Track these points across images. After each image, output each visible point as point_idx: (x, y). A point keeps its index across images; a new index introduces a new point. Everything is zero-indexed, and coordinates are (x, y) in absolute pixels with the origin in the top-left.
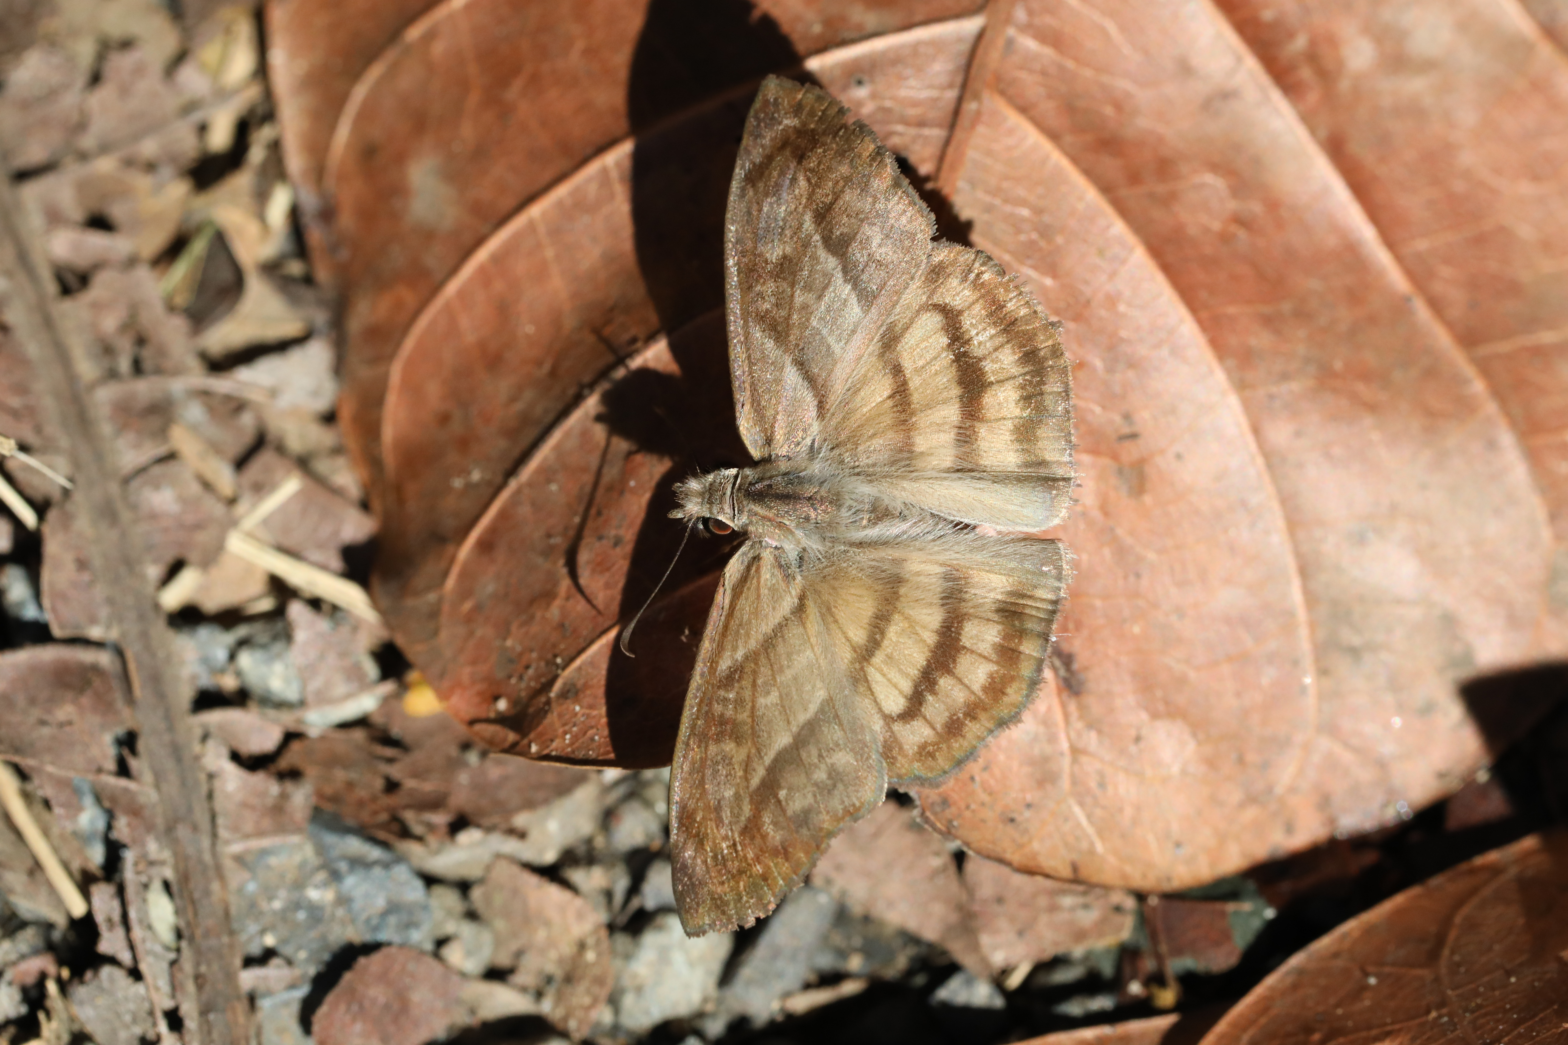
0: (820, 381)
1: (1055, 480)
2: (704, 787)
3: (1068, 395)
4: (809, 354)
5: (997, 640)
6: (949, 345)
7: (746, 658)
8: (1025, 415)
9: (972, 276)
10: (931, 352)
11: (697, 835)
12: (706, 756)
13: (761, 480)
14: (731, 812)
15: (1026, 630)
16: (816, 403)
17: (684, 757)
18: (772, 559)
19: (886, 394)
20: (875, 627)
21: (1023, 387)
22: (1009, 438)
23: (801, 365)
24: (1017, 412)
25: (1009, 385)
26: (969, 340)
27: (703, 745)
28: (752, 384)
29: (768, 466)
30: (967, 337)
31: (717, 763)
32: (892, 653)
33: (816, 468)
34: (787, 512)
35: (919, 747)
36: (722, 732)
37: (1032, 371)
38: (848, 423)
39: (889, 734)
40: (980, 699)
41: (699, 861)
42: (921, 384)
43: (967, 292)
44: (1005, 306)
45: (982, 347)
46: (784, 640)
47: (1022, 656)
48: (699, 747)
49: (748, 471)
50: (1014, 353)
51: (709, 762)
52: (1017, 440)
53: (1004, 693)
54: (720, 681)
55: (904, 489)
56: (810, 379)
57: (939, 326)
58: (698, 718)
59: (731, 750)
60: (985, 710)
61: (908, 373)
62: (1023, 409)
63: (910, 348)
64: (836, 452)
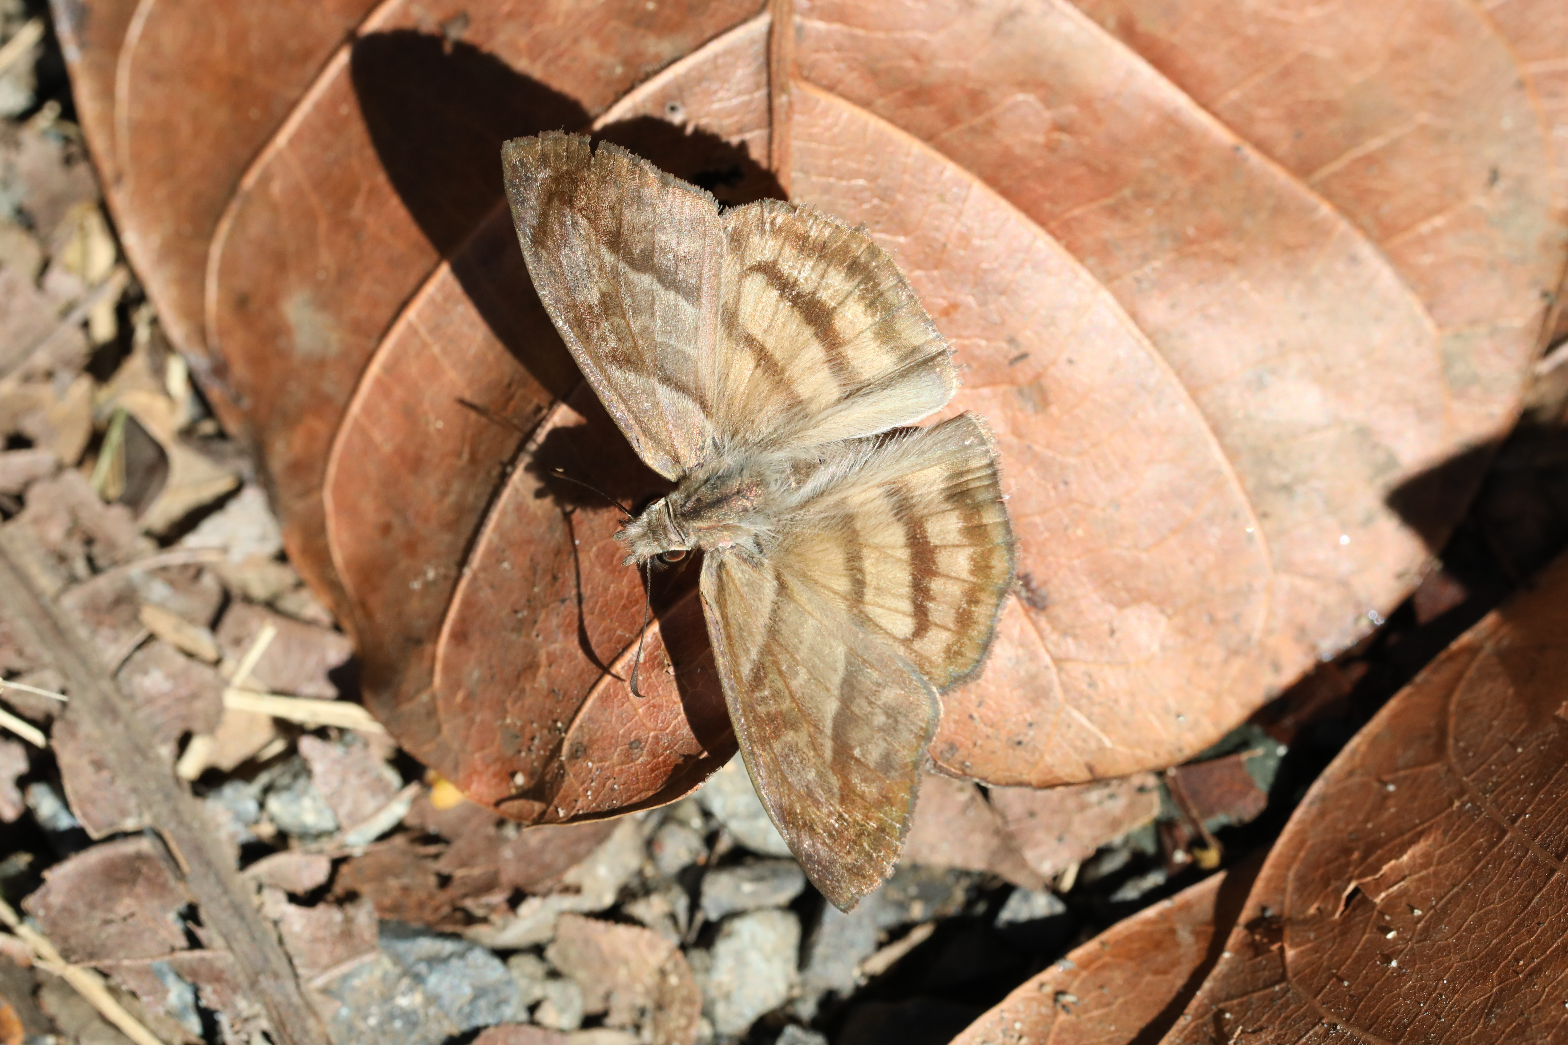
0: (692, 385)
1: (933, 359)
2: (789, 783)
3: (904, 283)
4: (669, 367)
5: (960, 525)
6: (781, 295)
7: (761, 654)
8: (877, 320)
9: (768, 227)
10: (769, 310)
11: (805, 824)
12: (775, 755)
13: (688, 497)
14: (823, 790)
15: (979, 503)
16: (698, 406)
17: (756, 765)
18: (734, 558)
19: (752, 365)
20: (852, 570)
21: (862, 298)
22: (875, 346)
23: (666, 380)
24: (870, 320)
25: (850, 302)
26: (795, 282)
27: (767, 747)
28: (636, 418)
29: (688, 483)
30: (792, 280)
31: (787, 755)
32: (878, 584)
33: (729, 461)
34: (725, 514)
35: (945, 652)
36: (776, 728)
37: (863, 279)
38: (733, 408)
39: (913, 655)
40: (973, 583)
41: (819, 845)
42: (776, 342)
43: (771, 243)
44: (809, 236)
45: (809, 282)
46: (784, 622)
47: (988, 528)
48: (764, 750)
49: (674, 496)
50: (840, 272)
51: (780, 759)
52: (882, 343)
53: (991, 568)
54: (750, 685)
55: (811, 437)
56: (681, 388)
57: (764, 284)
58: (749, 727)
59: (793, 738)
60: (982, 589)
61: (759, 337)
62: (873, 316)
63: (750, 316)
64: (739, 437)
